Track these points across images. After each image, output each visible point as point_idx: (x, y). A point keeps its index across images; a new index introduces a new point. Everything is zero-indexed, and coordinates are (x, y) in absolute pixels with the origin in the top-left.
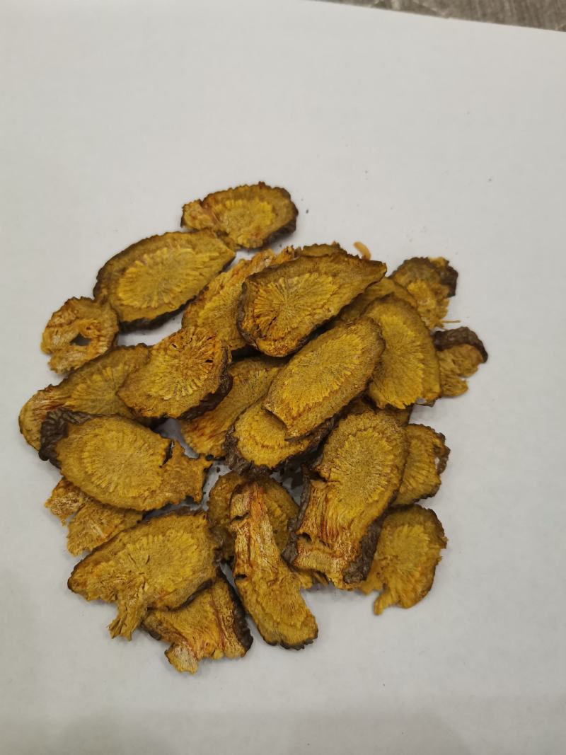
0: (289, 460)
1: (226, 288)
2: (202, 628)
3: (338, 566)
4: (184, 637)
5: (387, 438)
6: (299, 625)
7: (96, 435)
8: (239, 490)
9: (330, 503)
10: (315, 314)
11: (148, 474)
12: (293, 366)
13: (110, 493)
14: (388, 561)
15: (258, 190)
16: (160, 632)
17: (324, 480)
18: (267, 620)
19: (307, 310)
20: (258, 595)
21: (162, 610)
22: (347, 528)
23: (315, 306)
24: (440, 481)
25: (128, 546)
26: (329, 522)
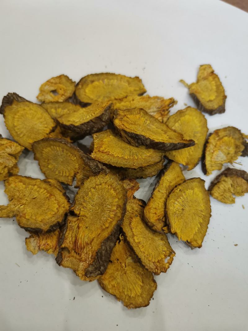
3: (83, 267)
5: (114, 189)
9: (81, 229)
17: (77, 216)
22: (89, 244)
26: (79, 241)
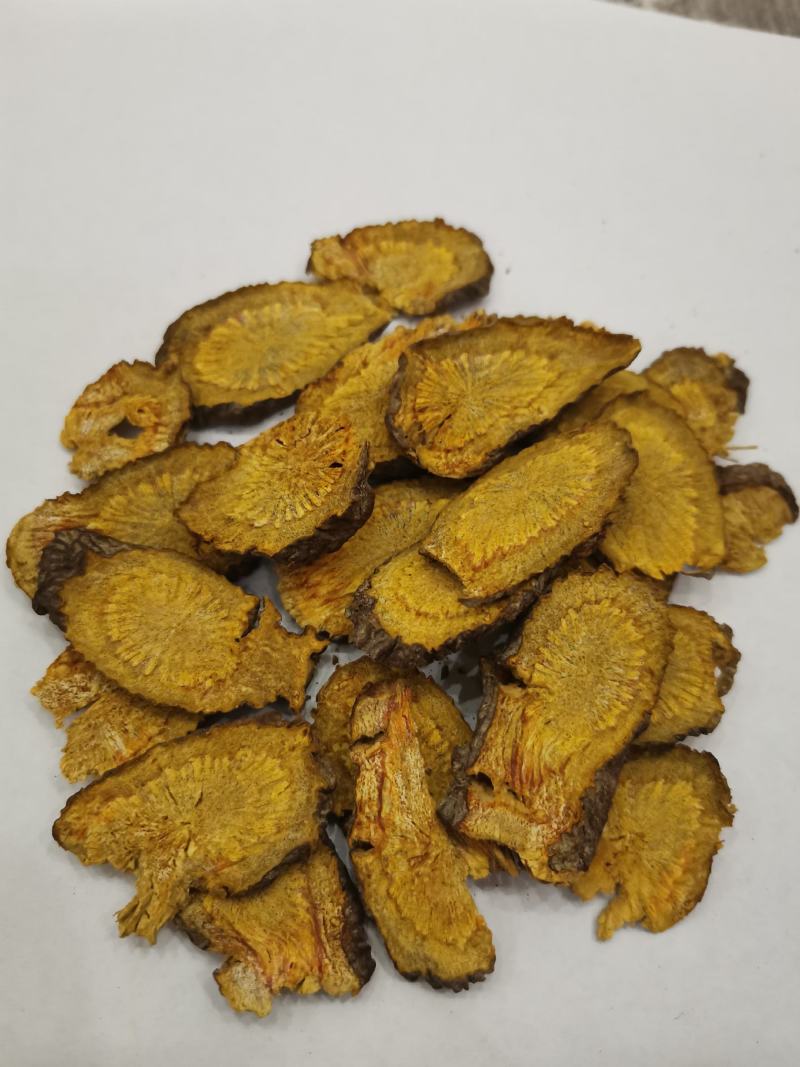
0: (463, 639)
1: (370, 367)
2: (284, 933)
3: (541, 839)
4: (250, 948)
5: (635, 619)
6: (462, 943)
7: (133, 578)
8: (370, 690)
9: (530, 724)
10: (516, 415)
11: (214, 650)
12: (476, 493)
13: (146, 676)
14: (627, 844)
15: (432, 229)
16: (207, 934)
17: (522, 684)
18: (404, 932)
19: (504, 409)
20: (391, 881)
21: (217, 896)
22: (557, 771)
23: (516, 403)
24: (722, 706)
25: (167, 771)
26: (526, 759)
